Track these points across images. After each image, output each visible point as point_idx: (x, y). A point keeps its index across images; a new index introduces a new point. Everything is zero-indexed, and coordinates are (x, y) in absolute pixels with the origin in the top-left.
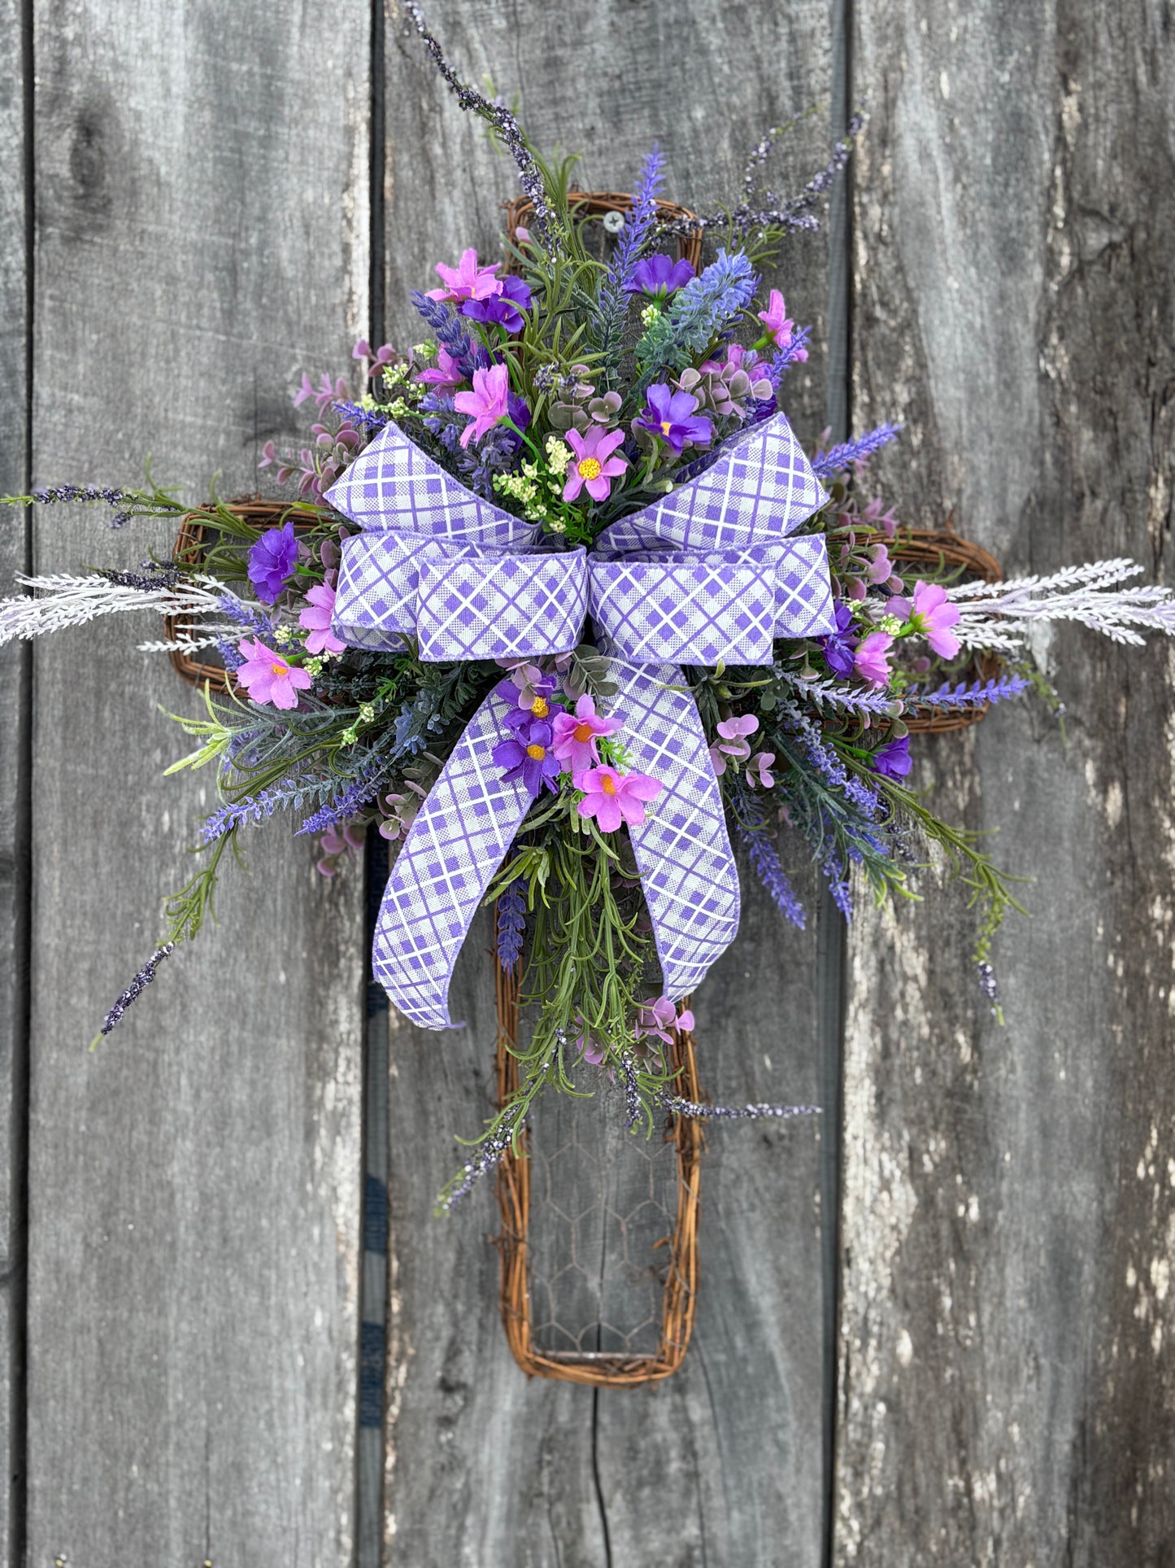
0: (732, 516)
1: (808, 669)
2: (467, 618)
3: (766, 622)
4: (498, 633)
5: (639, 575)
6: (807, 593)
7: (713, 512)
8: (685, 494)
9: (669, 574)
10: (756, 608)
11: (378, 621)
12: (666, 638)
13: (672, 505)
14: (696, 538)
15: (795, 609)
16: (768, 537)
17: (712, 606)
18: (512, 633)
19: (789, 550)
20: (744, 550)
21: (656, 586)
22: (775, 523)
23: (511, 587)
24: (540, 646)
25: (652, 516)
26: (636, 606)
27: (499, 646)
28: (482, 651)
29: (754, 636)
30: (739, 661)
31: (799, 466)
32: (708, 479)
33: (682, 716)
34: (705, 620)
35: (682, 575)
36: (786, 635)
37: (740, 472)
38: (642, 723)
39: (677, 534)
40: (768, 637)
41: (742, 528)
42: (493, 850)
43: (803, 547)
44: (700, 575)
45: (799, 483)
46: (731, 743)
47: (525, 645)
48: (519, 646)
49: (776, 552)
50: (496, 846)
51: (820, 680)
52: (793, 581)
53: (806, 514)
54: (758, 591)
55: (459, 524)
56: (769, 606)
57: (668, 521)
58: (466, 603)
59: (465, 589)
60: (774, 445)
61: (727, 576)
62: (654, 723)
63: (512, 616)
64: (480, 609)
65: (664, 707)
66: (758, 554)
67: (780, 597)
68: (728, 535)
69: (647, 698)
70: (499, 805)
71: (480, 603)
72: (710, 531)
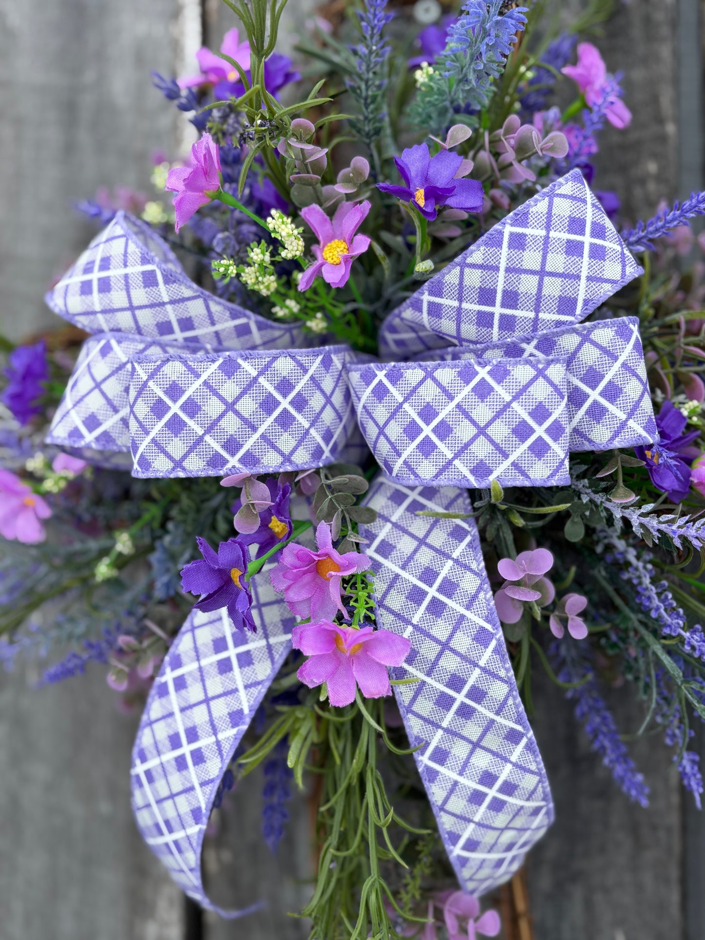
0: (511, 299)
1: (621, 489)
2: (176, 426)
3: (556, 431)
4: (213, 444)
5: (395, 377)
6: (613, 393)
7: (486, 296)
8: (451, 276)
9: (429, 375)
10: (540, 413)
11: (89, 438)
12: (427, 455)
13: (437, 291)
14: (469, 330)
15: (597, 413)
16: (559, 324)
17: (482, 412)
18: (232, 445)
19: (586, 338)
20: (528, 341)
21: (414, 390)
22: (566, 304)
23: (230, 389)
24: (271, 462)
25: (417, 306)
26: (392, 416)
27: (216, 461)
28: (196, 466)
29: (540, 449)
30: (521, 482)
31: (599, 231)
32: (477, 254)
33: (459, 550)
34: (473, 431)
35: (446, 374)
36: (588, 447)
37: (518, 242)
38: (411, 558)
39: (448, 326)
40: (559, 450)
41: (524, 314)
42: (235, 717)
43: (604, 334)
44: (467, 375)
45: (598, 253)
46: (517, 584)
47: (250, 459)
48: (242, 461)
49: (569, 342)
50: (240, 712)
51: (639, 505)
52: (592, 377)
53: (607, 291)
54: (541, 391)
55: (187, 324)
56: (559, 411)
57: (435, 310)
58: (175, 408)
59: (174, 391)
60: (563, 208)
61: (500, 373)
62: (425, 557)
63: (231, 425)
64: (192, 415)
65: (438, 538)
66: (547, 345)
67: (576, 399)
68: (508, 323)
69: (419, 527)
70: (246, 660)
71: (192, 408)
72: (485, 320)
